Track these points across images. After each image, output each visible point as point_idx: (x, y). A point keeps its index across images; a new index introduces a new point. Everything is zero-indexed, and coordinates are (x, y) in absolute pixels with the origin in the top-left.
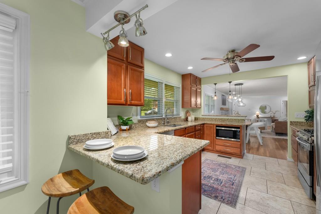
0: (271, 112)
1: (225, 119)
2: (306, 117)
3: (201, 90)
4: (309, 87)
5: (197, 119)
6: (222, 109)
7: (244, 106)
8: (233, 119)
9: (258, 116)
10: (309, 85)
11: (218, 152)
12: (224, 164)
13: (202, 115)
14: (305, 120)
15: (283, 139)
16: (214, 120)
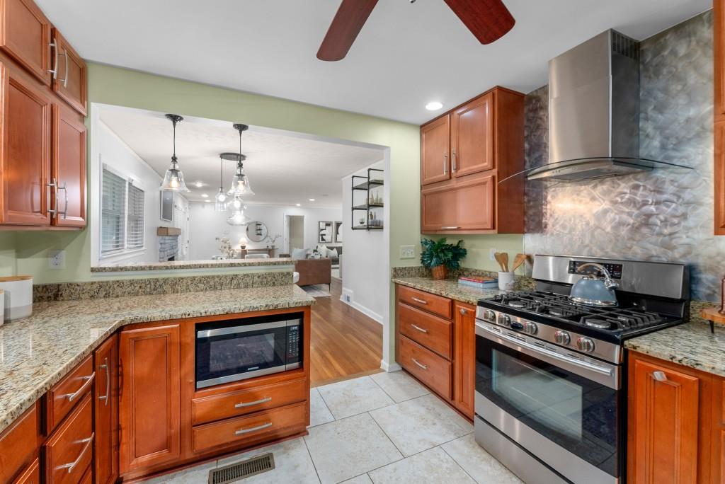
0: (268, 238)
3: (87, 132)
4: (425, 185)
9: (243, 247)
10: (422, 180)
13: (93, 270)
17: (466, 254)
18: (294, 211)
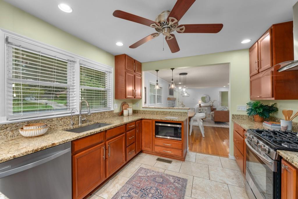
0: (210, 102)
1: (167, 112)
2: (248, 110)
3: (142, 78)
4: (250, 77)
5: (137, 112)
6: (169, 99)
7: (188, 97)
8: (175, 112)
9: (200, 105)
10: (250, 74)
11: (158, 154)
12: (161, 177)
13: (143, 108)
14: (248, 113)
15: (221, 128)
16: (155, 113)
17: (278, 110)
18: (223, 90)
